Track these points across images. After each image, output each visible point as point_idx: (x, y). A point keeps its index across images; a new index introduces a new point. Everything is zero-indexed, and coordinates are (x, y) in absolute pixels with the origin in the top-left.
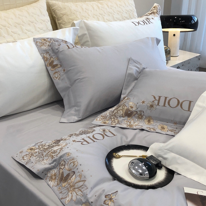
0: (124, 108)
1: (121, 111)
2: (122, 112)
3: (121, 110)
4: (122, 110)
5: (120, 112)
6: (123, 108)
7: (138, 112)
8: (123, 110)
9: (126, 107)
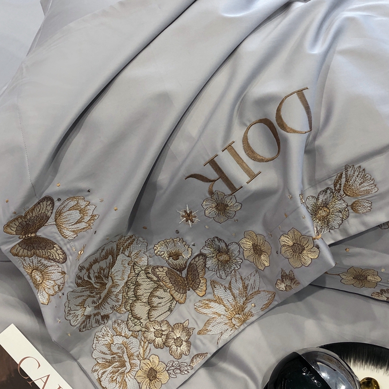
0: (158, 277)
1: (158, 293)
2: (165, 291)
3: (155, 289)
4: (159, 287)
5: (159, 298)
6: (155, 279)
7: (204, 251)
8: (160, 285)
9: (161, 269)
